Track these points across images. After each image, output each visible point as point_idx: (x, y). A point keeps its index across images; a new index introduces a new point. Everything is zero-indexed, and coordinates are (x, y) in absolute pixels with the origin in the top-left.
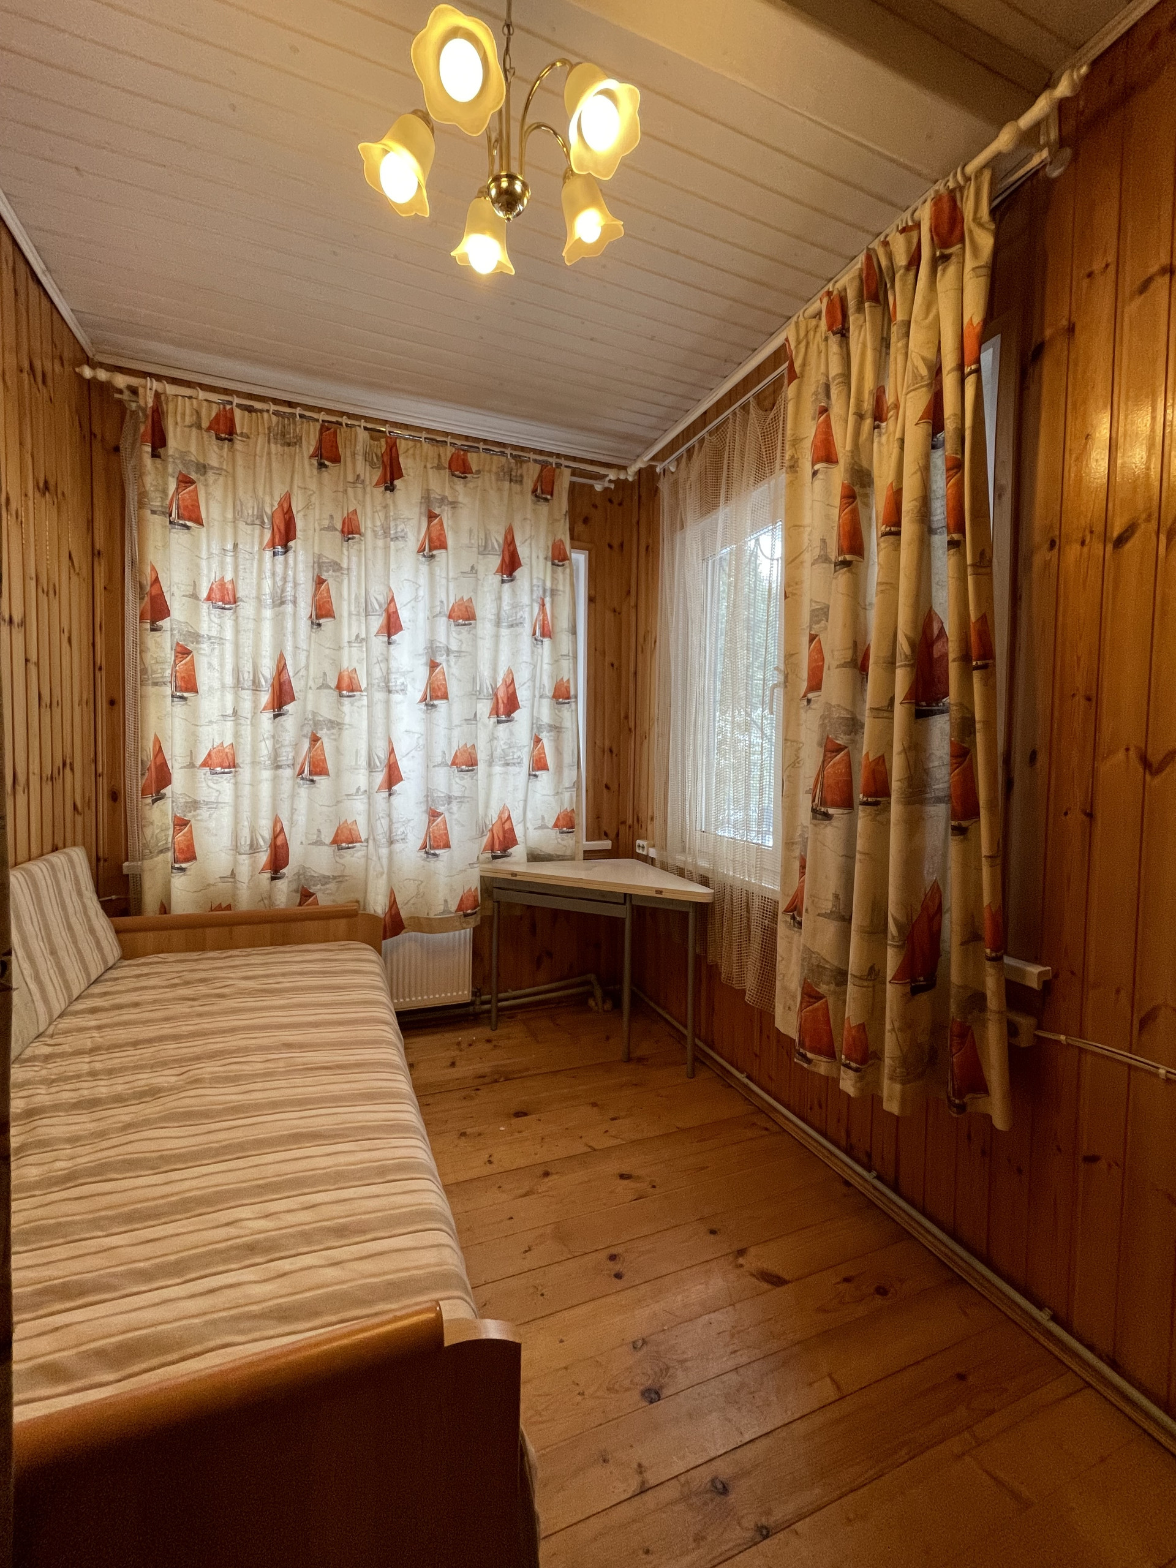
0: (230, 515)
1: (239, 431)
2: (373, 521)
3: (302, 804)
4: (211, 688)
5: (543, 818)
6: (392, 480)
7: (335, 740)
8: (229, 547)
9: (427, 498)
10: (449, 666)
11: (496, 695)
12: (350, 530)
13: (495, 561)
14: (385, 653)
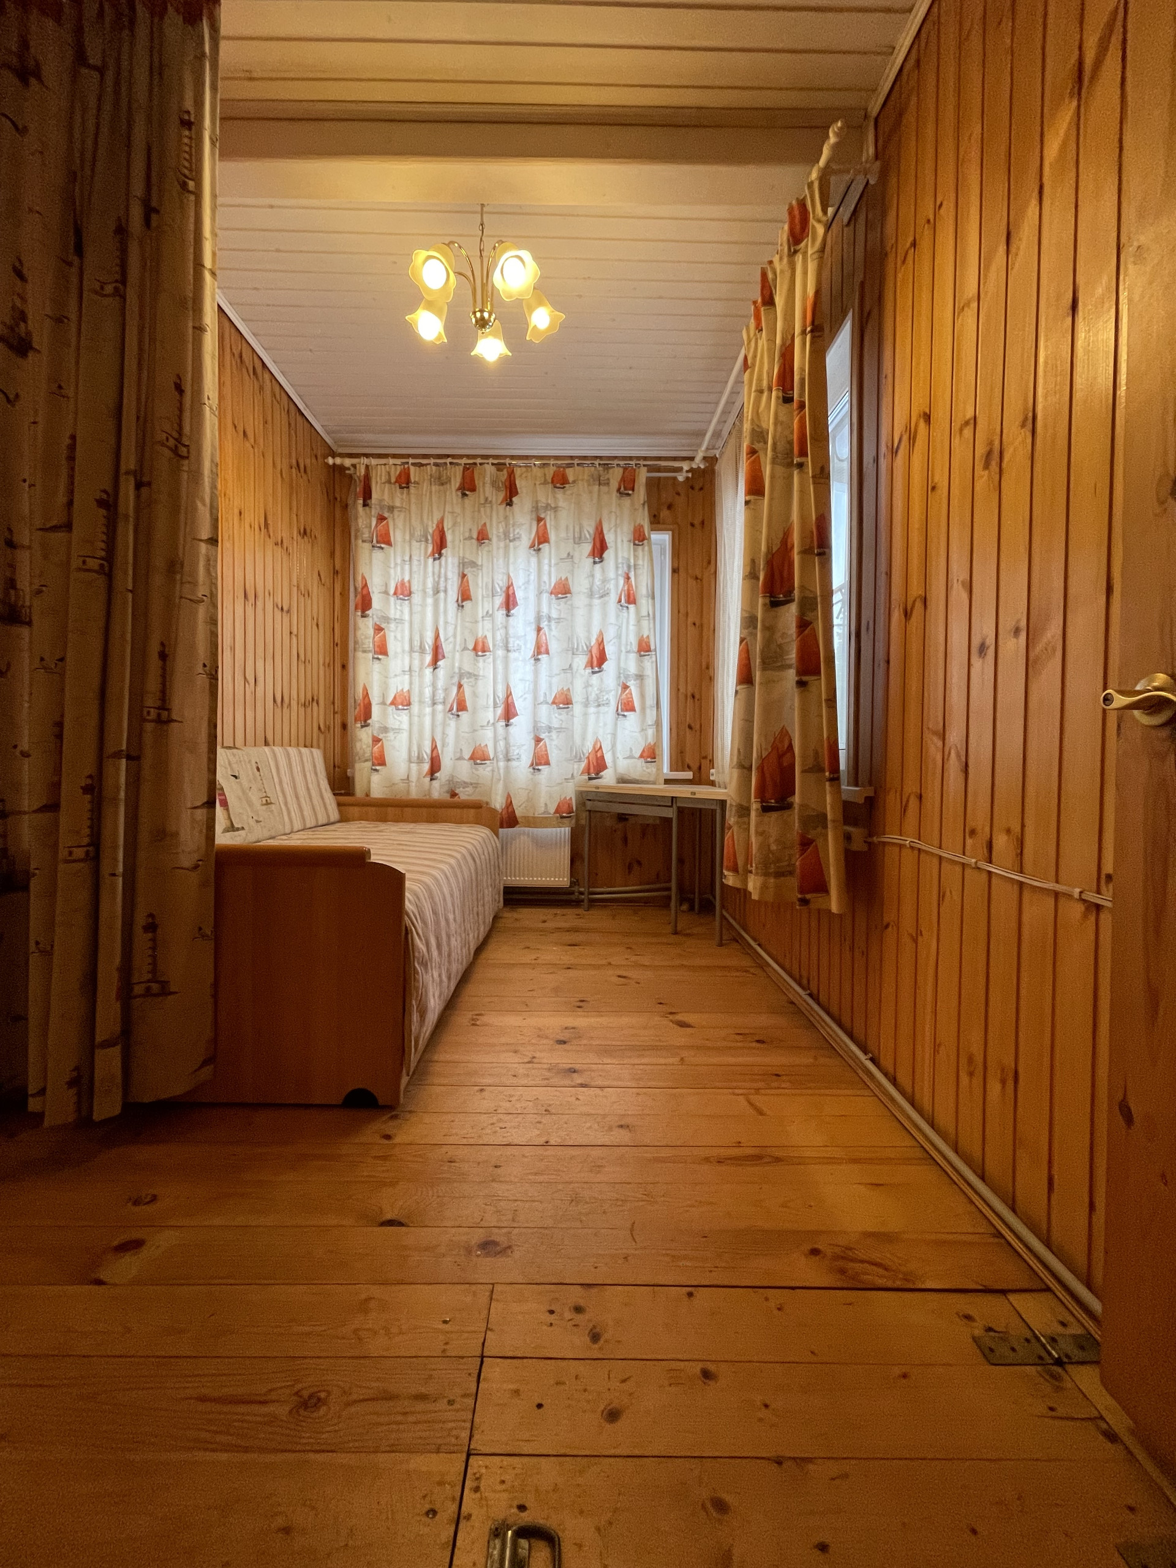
0: (407, 538)
1: (413, 481)
2: (498, 528)
3: (451, 731)
4: (396, 653)
5: (631, 750)
6: (511, 497)
7: (472, 686)
8: (407, 558)
9: (536, 509)
10: (550, 629)
11: (591, 651)
12: (482, 537)
13: (587, 548)
14: (504, 622)
